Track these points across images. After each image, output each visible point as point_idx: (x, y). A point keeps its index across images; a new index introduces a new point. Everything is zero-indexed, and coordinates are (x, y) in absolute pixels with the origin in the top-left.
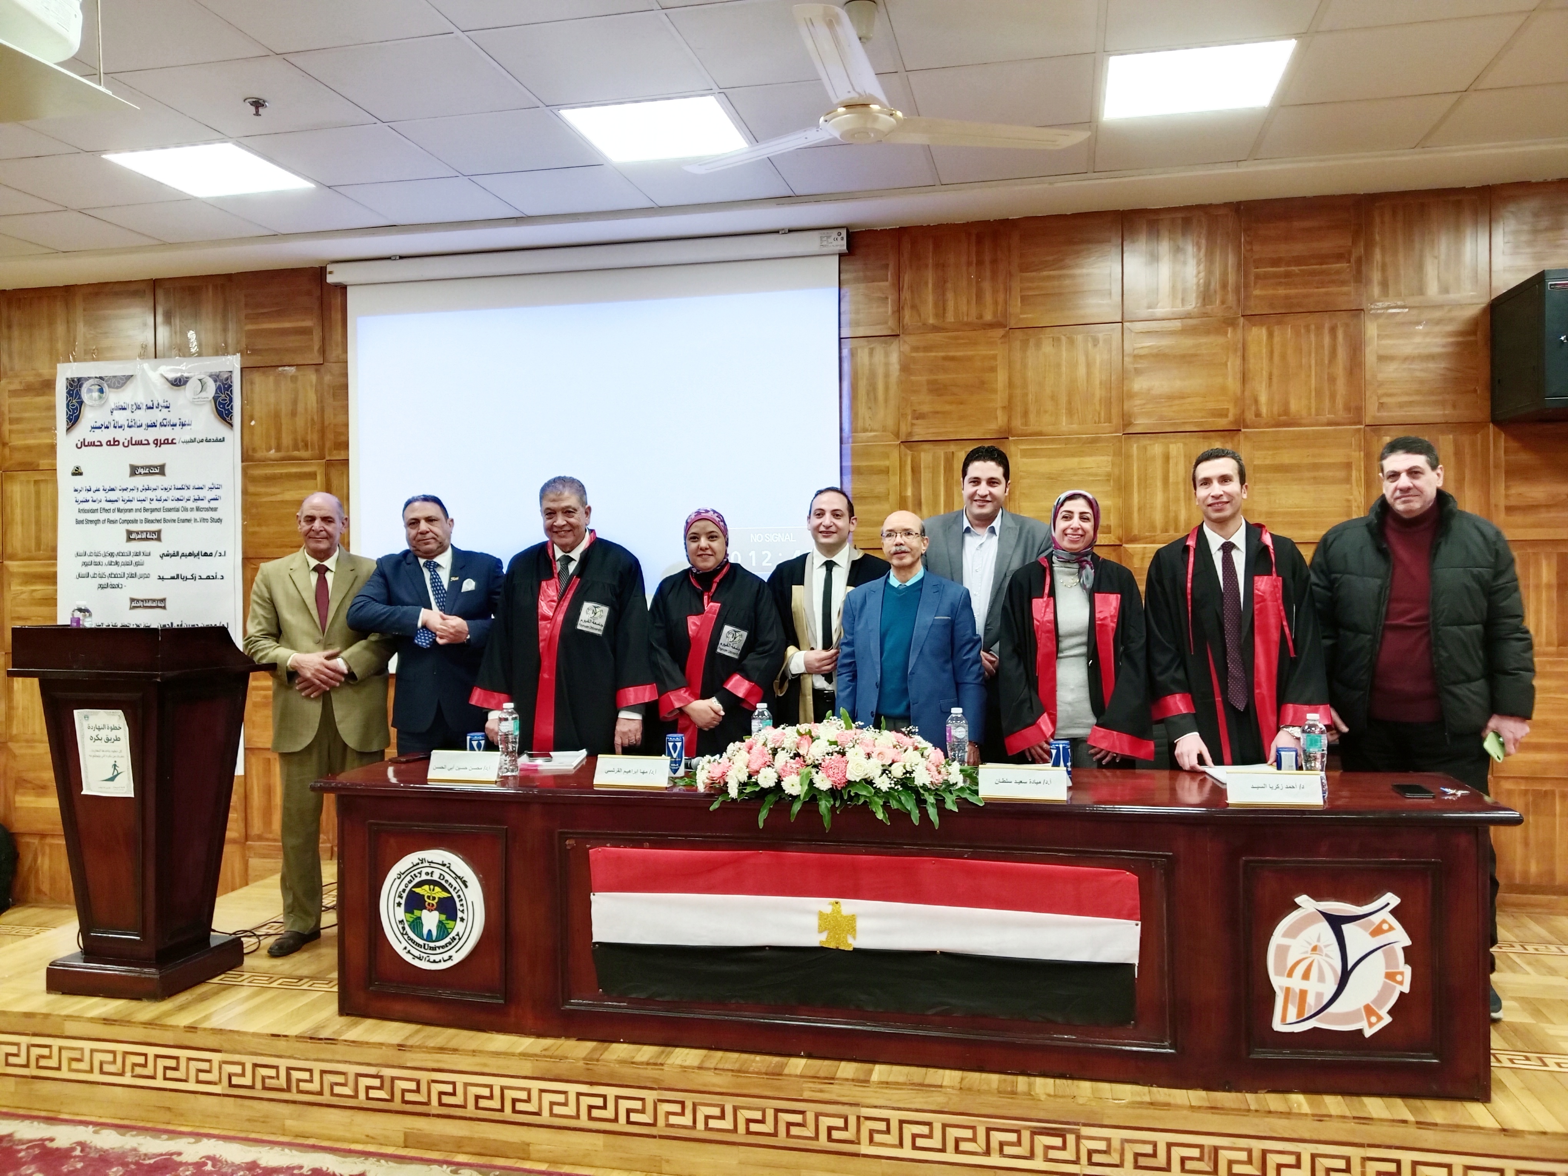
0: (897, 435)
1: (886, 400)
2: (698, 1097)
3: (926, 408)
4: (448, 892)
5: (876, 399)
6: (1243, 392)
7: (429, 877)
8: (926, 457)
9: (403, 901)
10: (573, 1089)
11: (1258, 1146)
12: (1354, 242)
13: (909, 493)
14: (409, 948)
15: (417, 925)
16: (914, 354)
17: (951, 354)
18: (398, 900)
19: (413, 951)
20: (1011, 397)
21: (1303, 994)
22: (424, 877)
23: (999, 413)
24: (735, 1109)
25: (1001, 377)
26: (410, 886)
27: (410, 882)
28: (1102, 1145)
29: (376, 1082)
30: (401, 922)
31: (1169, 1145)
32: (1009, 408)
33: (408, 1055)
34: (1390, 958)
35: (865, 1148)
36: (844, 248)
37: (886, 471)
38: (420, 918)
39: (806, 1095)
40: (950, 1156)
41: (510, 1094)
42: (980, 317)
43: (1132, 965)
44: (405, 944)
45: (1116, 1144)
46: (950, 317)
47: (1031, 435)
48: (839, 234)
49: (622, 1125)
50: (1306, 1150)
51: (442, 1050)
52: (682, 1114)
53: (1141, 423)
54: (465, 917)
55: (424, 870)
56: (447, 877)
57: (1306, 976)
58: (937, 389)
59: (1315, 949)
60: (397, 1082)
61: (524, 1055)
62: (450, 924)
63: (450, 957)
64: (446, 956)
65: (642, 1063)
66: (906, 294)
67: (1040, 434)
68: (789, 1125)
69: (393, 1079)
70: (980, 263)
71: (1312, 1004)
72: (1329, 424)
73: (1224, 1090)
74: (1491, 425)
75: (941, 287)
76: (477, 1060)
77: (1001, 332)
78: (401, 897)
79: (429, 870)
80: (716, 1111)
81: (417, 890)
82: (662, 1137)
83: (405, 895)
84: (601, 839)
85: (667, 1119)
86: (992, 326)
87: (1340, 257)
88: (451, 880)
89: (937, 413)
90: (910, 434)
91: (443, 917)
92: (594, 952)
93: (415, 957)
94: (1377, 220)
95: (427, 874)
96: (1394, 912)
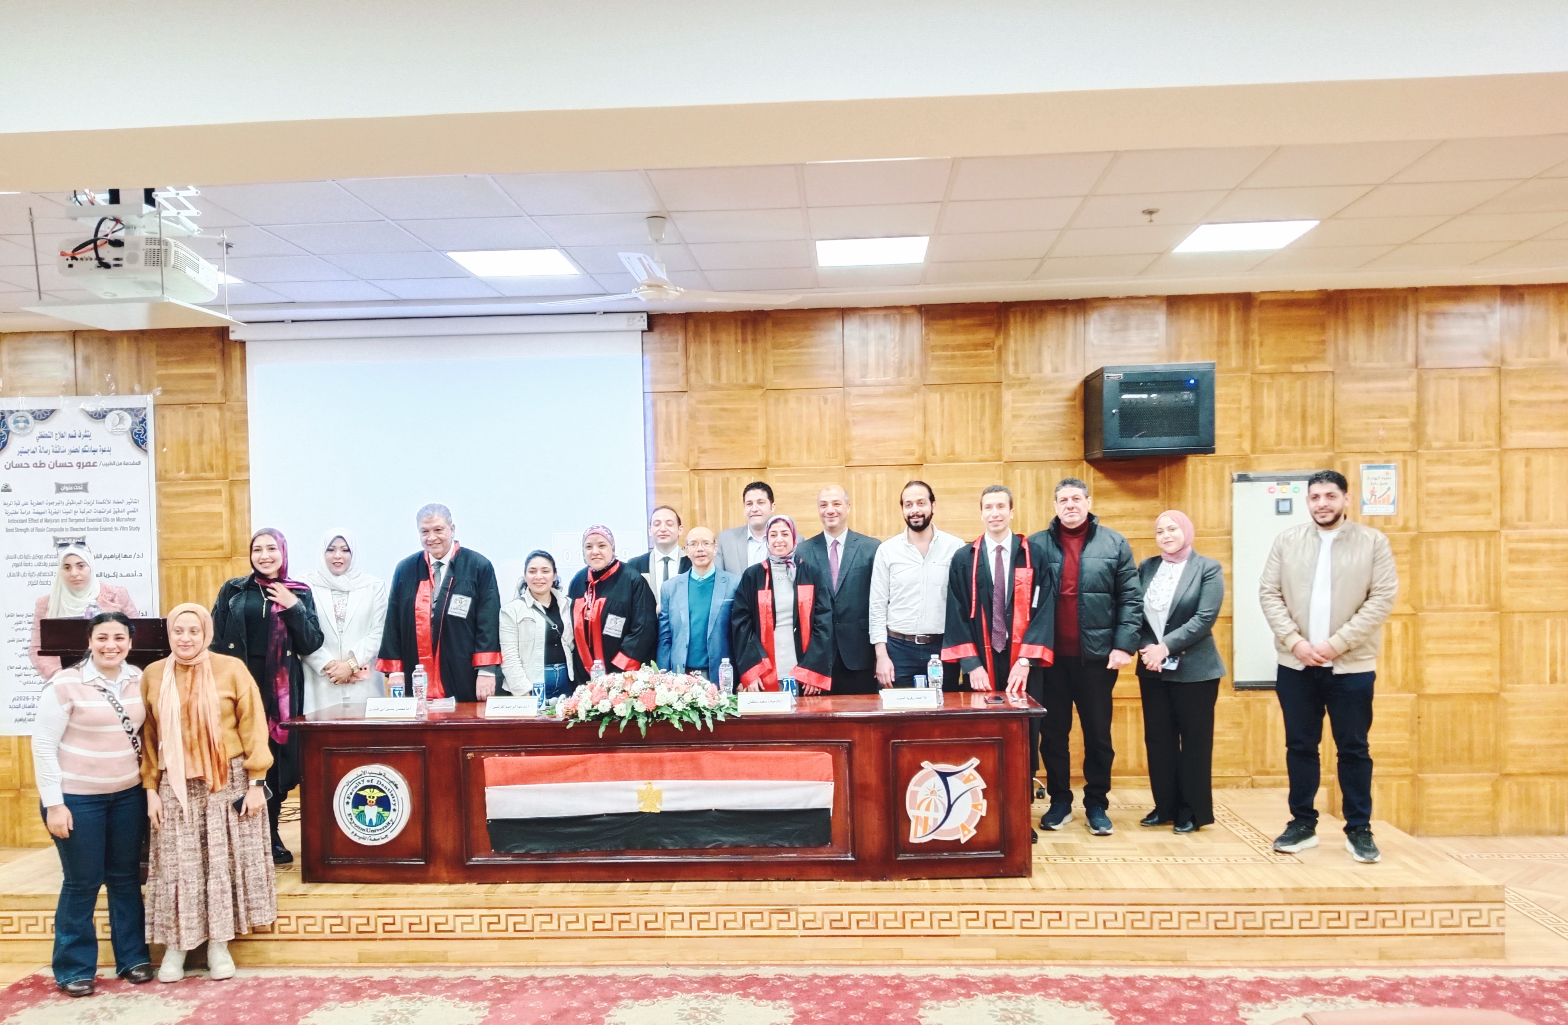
0: (687, 465)
1: (679, 439)
2: (561, 911)
3: (708, 446)
4: (383, 792)
5: (671, 438)
6: (925, 437)
7: (370, 784)
8: (709, 479)
9: (350, 801)
10: (477, 913)
11: (900, 910)
12: (996, 336)
13: (697, 507)
14: (356, 832)
15: (361, 816)
16: (698, 406)
17: (726, 406)
18: (347, 800)
19: (358, 834)
20: (768, 439)
21: (926, 819)
22: (366, 784)
23: (760, 450)
24: (585, 916)
25: (761, 425)
26: (356, 790)
27: (356, 787)
28: (811, 917)
29: (338, 921)
30: (350, 815)
31: (850, 913)
32: (767, 447)
33: (360, 900)
34: (974, 795)
35: (668, 932)
36: (645, 328)
37: (680, 491)
38: (363, 811)
39: (631, 903)
40: (721, 932)
41: (433, 921)
42: (745, 380)
43: (828, 810)
44: (353, 829)
45: (819, 915)
46: (724, 380)
47: (783, 466)
48: (642, 317)
49: (511, 933)
50: (927, 910)
51: (385, 895)
52: (551, 922)
53: (857, 459)
54: (397, 808)
55: (366, 779)
56: (383, 782)
57: (928, 809)
58: (715, 432)
59: (932, 792)
60: (353, 920)
61: (444, 894)
62: (386, 814)
63: (386, 836)
64: (383, 835)
65: (524, 892)
66: (691, 362)
67: (789, 465)
68: (621, 922)
69: (350, 918)
70: (744, 341)
71: (932, 825)
72: (981, 461)
73: (883, 880)
74: (1085, 462)
75: (717, 357)
76: (410, 899)
77: (760, 392)
78: (349, 798)
79: (370, 778)
80: (574, 918)
81: (361, 793)
82: (537, 938)
83: (352, 797)
84: (492, 752)
85: (541, 926)
86: (754, 387)
87: (987, 345)
88: (386, 784)
89: (715, 449)
90: (697, 464)
91: (381, 810)
92: (488, 825)
93: (360, 838)
94: (1012, 320)
95: (368, 781)
96: (977, 769)
